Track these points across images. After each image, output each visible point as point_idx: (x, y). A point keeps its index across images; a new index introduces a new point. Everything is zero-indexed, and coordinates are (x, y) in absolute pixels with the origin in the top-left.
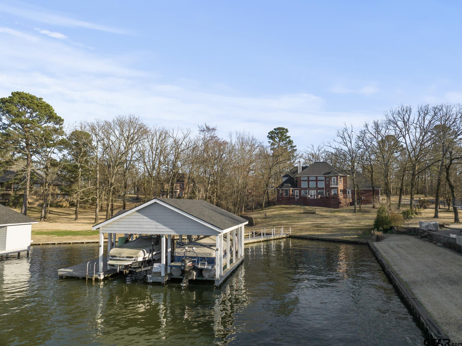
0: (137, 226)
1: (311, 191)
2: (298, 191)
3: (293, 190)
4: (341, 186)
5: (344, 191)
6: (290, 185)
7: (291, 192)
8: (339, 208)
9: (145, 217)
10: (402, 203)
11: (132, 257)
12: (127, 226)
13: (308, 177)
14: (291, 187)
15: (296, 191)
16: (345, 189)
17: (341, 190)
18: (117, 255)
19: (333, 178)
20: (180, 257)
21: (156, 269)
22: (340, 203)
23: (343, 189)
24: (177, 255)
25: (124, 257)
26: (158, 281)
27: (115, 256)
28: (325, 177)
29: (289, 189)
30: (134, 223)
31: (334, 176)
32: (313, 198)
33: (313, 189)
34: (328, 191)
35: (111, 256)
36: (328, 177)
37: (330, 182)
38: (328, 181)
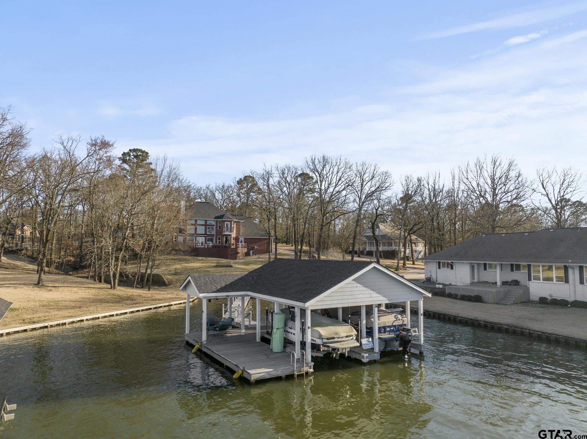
0: (350, 297)
4: (234, 235)
5: (237, 239)
8: (236, 259)
9: (358, 285)
10: (278, 252)
12: (340, 298)
13: (196, 221)
16: (238, 237)
17: (233, 237)
18: (335, 336)
19: (226, 223)
20: (380, 327)
21: (367, 346)
22: (238, 253)
25: (343, 337)
27: (334, 338)
28: (216, 221)
30: (348, 293)
31: (228, 221)
32: (203, 247)
33: (201, 235)
34: (219, 239)
35: (328, 339)
36: (220, 222)
37: (222, 227)
38: (220, 227)
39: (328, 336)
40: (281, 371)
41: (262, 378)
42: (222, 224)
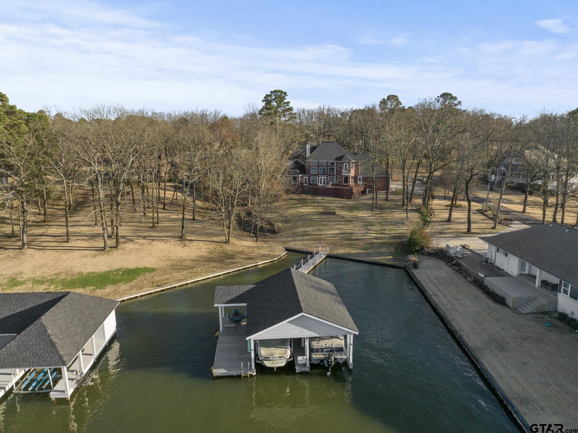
0: (285, 333)
1: (321, 177)
2: (307, 177)
3: (301, 177)
4: (352, 174)
5: (355, 178)
6: (298, 171)
7: (300, 179)
9: (292, 325)
11: (283, 357)
12: (276, 333)
13: (318, 162)
14: (300, 173)
15: (304, 177)
16: (357, 176)
18: (270, 357)
19: (344, 164)
20: (318, 349)
21: (302, 361)
22: (353, 193)
23: (354, 175)
24: (315, 347)
25: (276, 357)
26: (305, 371)
27: (269, 358)
28: (337, 163)
29: (298, 176)
30: (282, 330)
31: (347, 162)
32: (325, 185)
34: (339, 178)
35: (264, 358)
36: (339, 163)
37: (341, 168)
38: (339, 167)
39: (266, 356)
40: (234, 373)
41: (220, 375)
42: (341, 165)
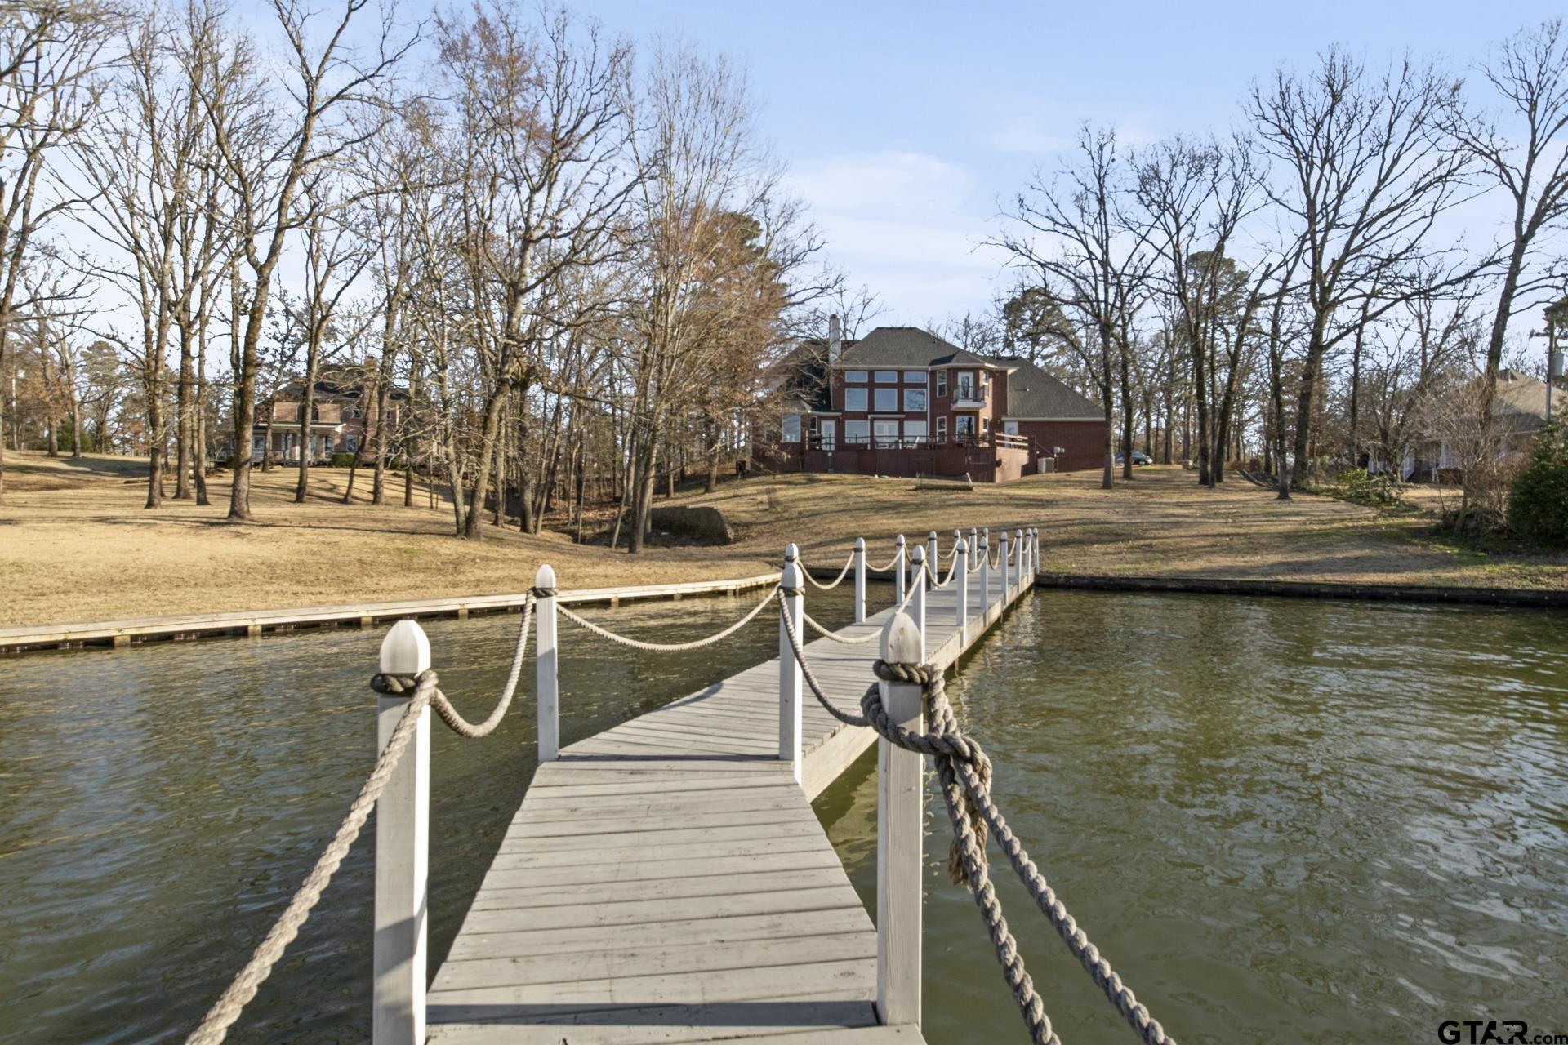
1: (880, 423)
2: (833, 423)
3: (814, 421)
5: (996, 427)
13: (872, 372)
15: (824, 423)
16: (999, 417)
17: (985, 419)
22: (999, 463)
23: (992, 416)
28: (933, 373)
31: (969, 369)
32: (886, 446)
33: (886, 416)
34: (942, 424)
36: (941, 373)
37: (950, 389)
38: (942, 387)
42: (950, 379)
